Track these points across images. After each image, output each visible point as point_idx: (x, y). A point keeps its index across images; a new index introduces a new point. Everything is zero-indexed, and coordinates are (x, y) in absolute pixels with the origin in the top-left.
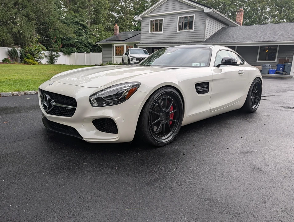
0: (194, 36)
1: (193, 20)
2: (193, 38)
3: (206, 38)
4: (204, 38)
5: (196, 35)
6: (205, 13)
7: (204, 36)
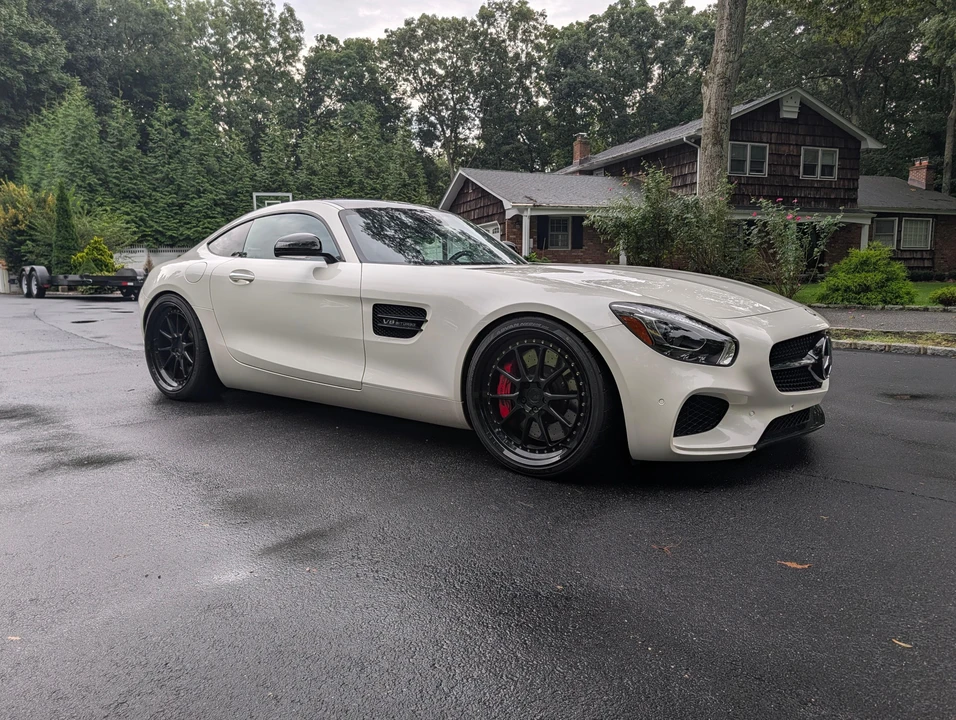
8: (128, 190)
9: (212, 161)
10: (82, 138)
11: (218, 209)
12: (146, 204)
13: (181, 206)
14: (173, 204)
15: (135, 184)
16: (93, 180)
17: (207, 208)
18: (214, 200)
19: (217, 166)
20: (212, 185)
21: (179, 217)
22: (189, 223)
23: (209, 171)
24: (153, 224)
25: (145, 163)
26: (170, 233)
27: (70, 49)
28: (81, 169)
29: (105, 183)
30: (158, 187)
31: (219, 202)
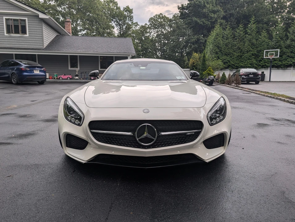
0: (30, 42)
1: (25, 24)
2: (29, 44)
3: (45, 45)
4: (43, 45)
5: (32, 42)
6: (40, 18)
7: (43, 43)
8: (227, 52)
9: (254, 41)
10: (217, 38)
11: (253, 56)
12: (231, 57)
13: (241, 56)
14: (239, 56)
15: (229, 51)
16: (217, 50)
17: (250, 57)
18: (252, 54)
19: (256, 42)
20: (253, 49)
21: (240, 60)
22: (243, 61)
23: (253, 44)
24: (232, 62)
25: (233, 44)
26: (236, 65)
27: (225, 12)
28: (215, 47)
29: (221, 51)
30: (236, 51)
31: (254, 54)
